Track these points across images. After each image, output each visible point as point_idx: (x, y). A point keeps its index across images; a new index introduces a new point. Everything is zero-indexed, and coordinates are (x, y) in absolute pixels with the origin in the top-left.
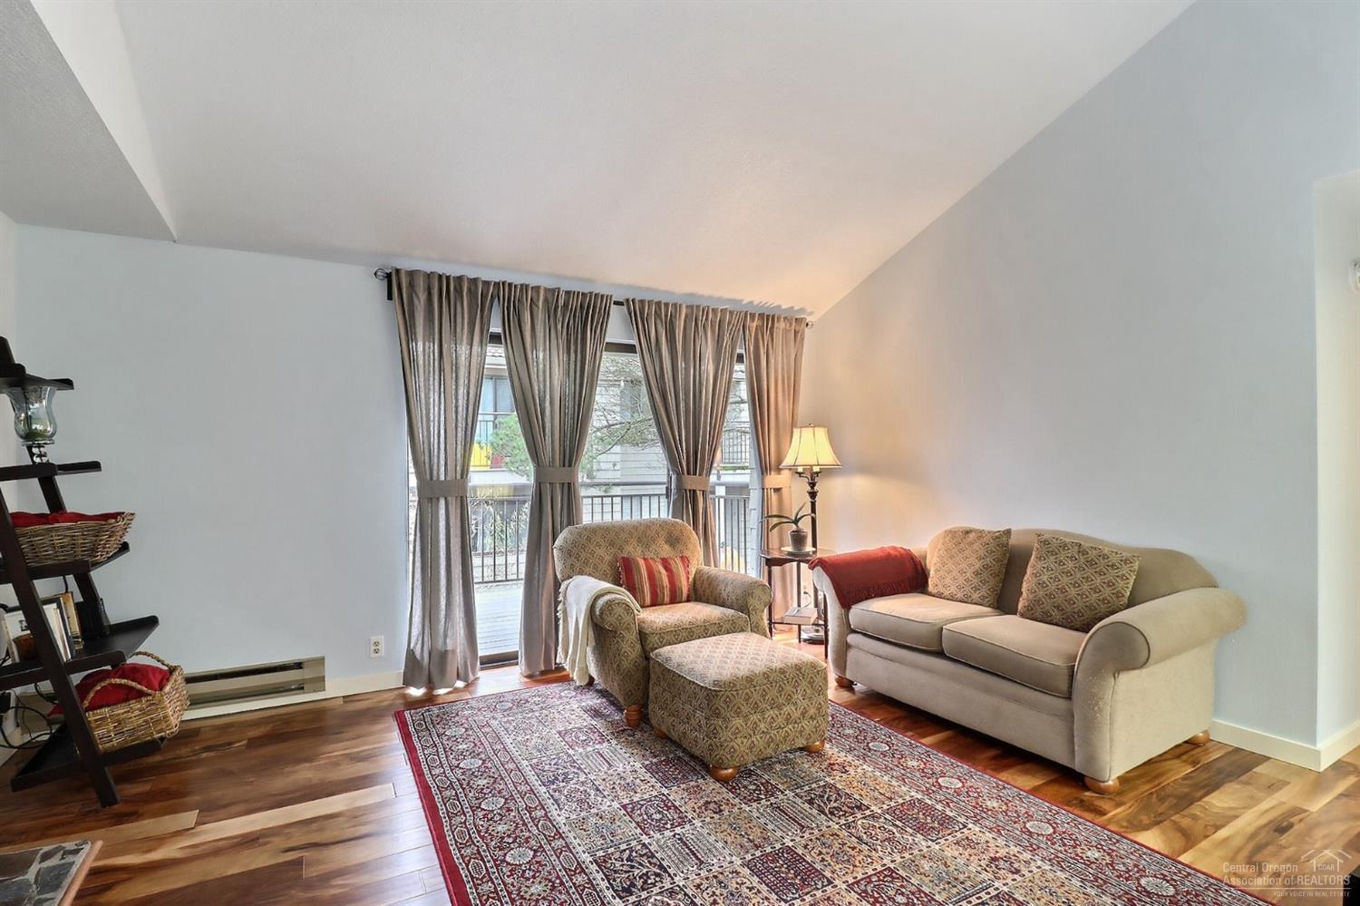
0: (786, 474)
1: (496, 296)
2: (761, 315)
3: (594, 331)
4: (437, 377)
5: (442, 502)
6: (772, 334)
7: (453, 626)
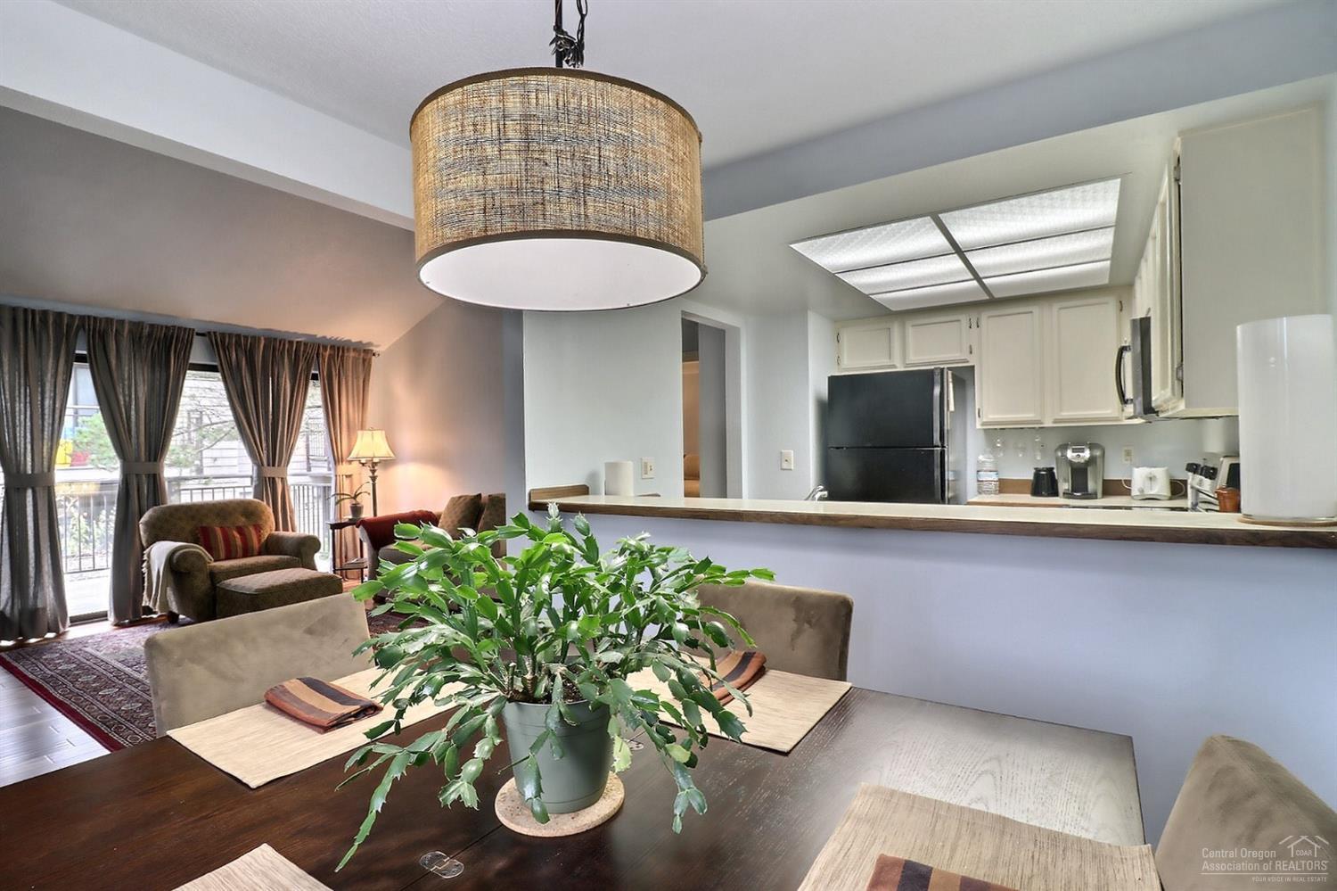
0: (356, 464)
1: (82, 326)
2: (332, 347)
3: (177, 357)
4: (22, 391)
5: (29, 493)
6: (342, 360)
7: (43, 589)
